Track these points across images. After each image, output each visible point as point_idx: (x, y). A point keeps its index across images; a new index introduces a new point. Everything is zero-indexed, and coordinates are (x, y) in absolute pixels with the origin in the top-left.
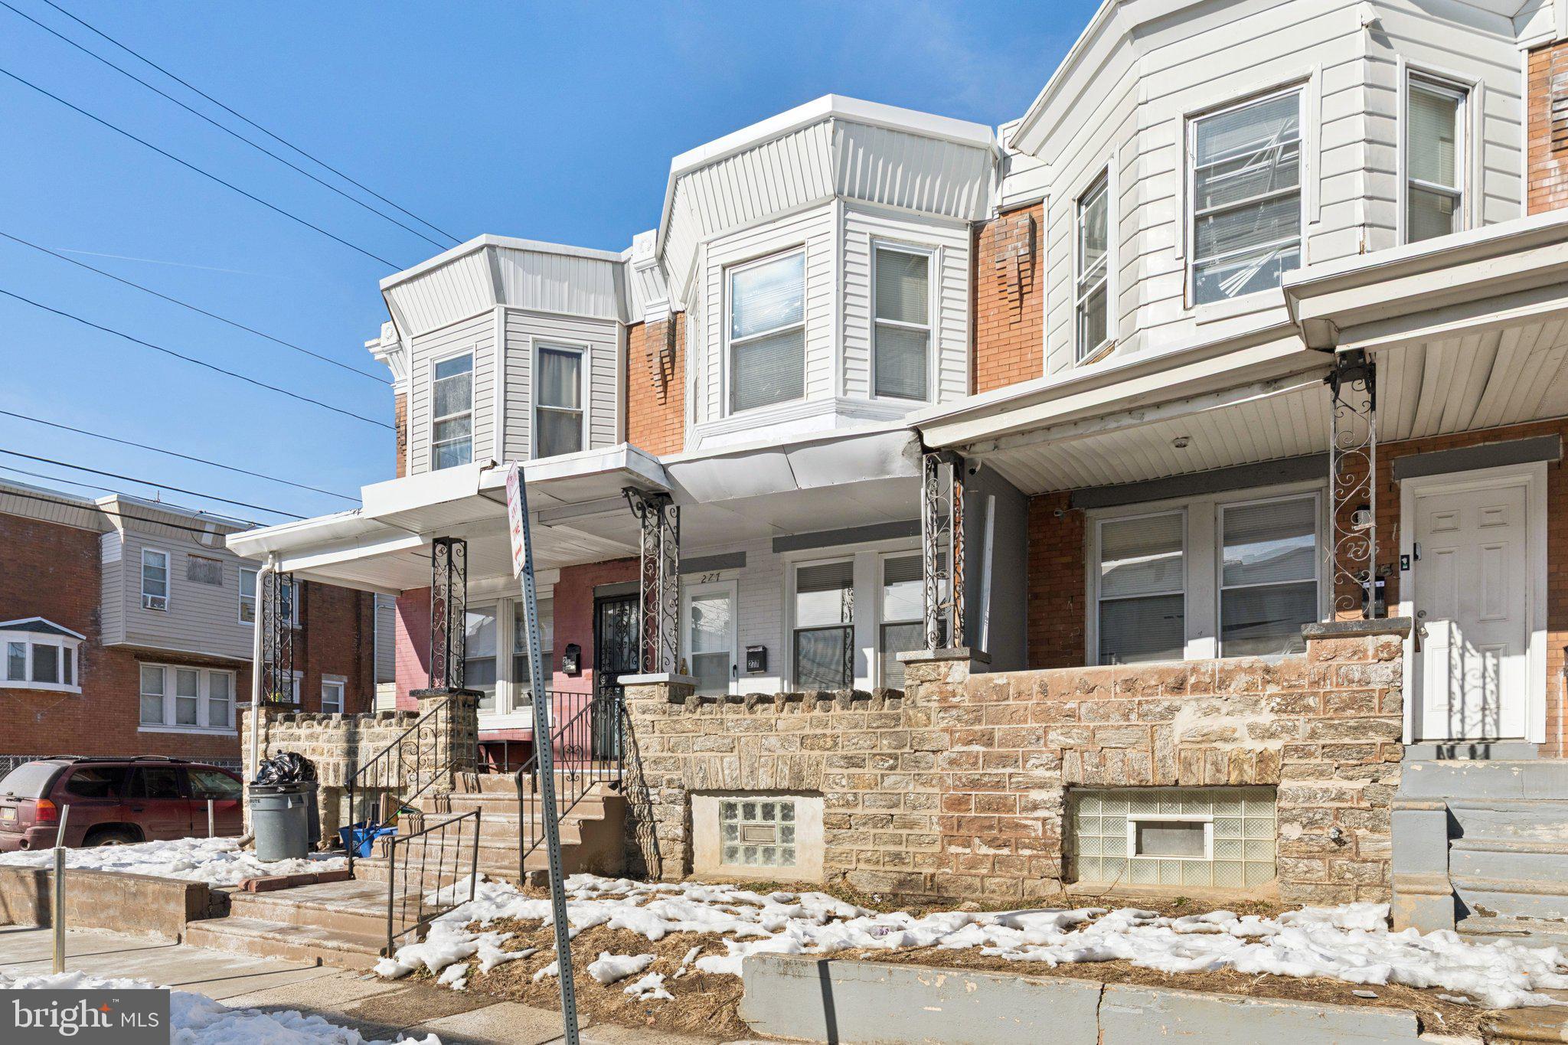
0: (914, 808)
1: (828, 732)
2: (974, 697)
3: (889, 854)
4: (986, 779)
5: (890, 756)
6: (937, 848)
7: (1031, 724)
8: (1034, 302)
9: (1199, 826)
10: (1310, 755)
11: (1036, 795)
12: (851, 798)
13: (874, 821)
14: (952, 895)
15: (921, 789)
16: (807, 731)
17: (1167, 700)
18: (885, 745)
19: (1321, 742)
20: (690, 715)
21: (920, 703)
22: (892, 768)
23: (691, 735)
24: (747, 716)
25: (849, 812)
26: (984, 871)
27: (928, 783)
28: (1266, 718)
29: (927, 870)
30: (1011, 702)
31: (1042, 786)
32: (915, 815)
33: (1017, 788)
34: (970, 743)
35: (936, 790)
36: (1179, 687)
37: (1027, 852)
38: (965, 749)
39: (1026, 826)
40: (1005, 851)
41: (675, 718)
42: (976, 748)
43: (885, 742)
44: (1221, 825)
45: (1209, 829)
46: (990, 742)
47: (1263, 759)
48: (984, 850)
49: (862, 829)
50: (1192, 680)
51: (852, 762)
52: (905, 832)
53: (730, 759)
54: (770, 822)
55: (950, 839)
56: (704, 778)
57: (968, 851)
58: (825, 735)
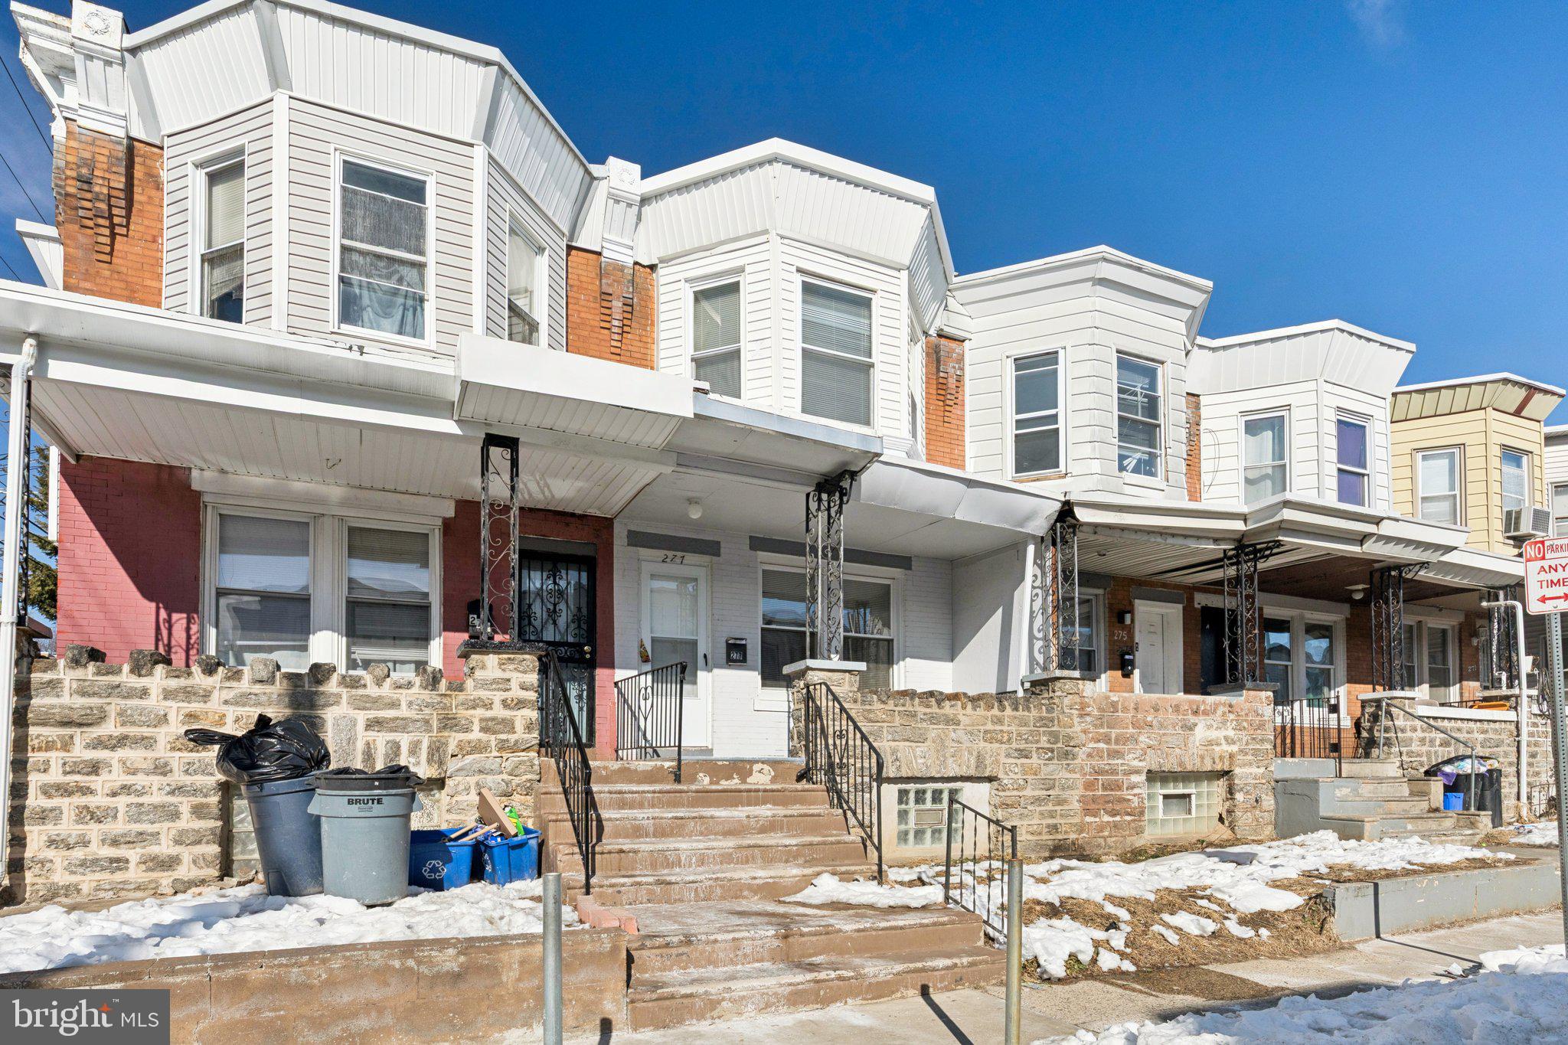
0: (1063, 789)
1: (1005, 728)
2: (1100, 709)
3: (1048, 826)
4: (1107, 767)
5: (1048, 749)
6: (1076, 820)
7: (1131, 730)
8: (959, 412)
9: (1189, 796)
10: (1247, 754)
11: (1135, 778)
12: (1022, 782)
13: (1037, 800)
14: (1088, 853)
15: (1069, 775)
16: (990, 727)
17: (1192, 719)
18: (1044, 742)
19: (1251, 747)
20: (882, 706)
21: (1066, 711)
22: (1050, 759)
23: (885, 724)
24: (938, 711)
25: (1021, 794)
26: (1106, 833)
27: (1073, 771)
28: (1231, 733)
29: (1073, 836)
30: (1120, 714)
31: (1137, 772)
32: (1066, 794)
33: (1125, 774)
34: (1099, 741)
35: (1078, 776)
36: (1196, 713)
37: (1128, 818)
38: (1096, 745)
39: (1129, 800)
40: (1118, 818)
41: (868, 707)
42: (1102, 745)
43: (1045, 738)
44: (1199, 795)
45: (1193, 797)
46: (1108, 741)
47: (1231, 756)
48: (1107, 818)
49: (1029, 808)
50: (1202, 708)
51: (1024, 754)
52: (1058, 808)
53: (920, 749)
54: (938, 806)
55: (1087, 812)
56: (899, 768)
57: (1097, 819)
58: (1001, 731)
